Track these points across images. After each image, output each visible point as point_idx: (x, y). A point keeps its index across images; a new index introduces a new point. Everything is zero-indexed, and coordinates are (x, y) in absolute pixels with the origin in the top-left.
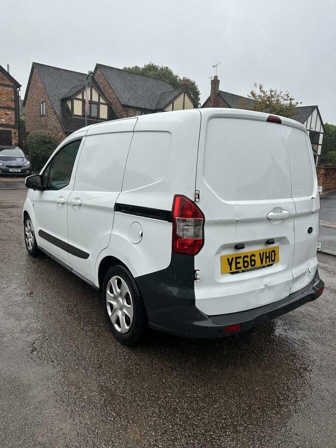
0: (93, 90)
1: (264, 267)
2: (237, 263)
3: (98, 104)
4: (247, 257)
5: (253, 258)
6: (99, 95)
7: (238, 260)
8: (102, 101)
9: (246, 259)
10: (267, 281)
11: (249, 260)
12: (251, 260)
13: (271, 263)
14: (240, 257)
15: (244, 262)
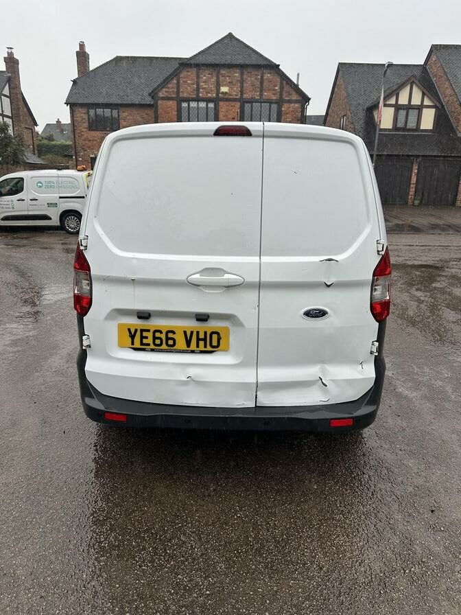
0: (415, 89)
1: (193, 352)
2: (142, 337)
3: (420, 108)
4: (161, 332)
5: (170, 335)
6: (424, 94)
7: (145, 334)
8: (427, 102)
9: (158, 335)
10: (193, 372)
11: (163, 336)
12: (168, 339)
13: (209, 348)
14: (148, 331)
15: (155, 338)
